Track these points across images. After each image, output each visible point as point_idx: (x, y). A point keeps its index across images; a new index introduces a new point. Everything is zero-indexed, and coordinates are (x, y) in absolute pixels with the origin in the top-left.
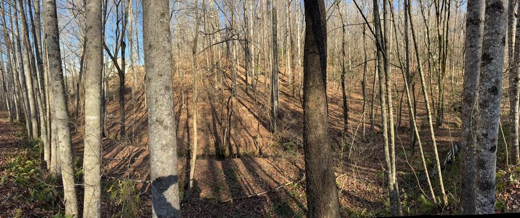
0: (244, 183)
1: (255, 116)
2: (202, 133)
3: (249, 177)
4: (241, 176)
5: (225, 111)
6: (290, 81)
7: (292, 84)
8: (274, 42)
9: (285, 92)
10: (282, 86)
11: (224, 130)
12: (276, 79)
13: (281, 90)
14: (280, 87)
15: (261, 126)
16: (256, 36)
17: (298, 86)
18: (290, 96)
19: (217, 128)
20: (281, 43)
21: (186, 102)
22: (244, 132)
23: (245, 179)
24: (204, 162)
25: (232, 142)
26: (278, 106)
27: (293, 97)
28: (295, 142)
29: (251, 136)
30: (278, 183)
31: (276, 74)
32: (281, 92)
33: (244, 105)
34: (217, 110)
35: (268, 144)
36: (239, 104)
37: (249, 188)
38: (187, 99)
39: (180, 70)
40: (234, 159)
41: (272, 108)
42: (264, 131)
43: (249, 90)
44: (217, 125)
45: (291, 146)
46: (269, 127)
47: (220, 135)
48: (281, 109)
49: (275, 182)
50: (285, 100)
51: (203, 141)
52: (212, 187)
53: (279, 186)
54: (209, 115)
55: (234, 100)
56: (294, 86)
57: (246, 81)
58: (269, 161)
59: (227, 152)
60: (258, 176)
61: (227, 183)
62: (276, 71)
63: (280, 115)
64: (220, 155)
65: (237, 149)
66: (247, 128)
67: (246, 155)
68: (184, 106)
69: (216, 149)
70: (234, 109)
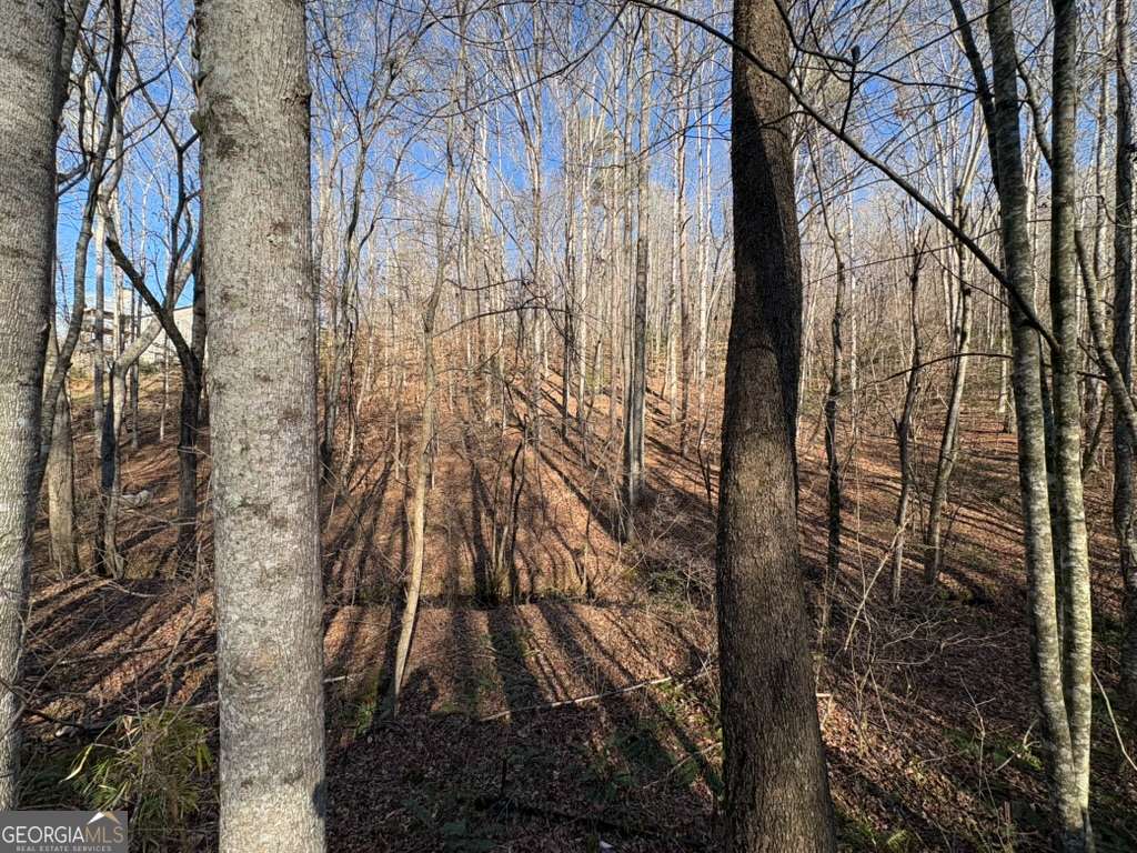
0: (542, 669)
1: (581, 498)
2: (442, 540)
3: (558, 656)
4: (537, 650)
5: (506, 481)
6: (675, 413)
7: (678, 421)
8: (637, 316)
9: (661, 440)
10: (653, 424)
11: (500, 531)
12: (638, 406)
13: (650, 434)
14: (648, 427)
15: (594, 523)
16: (592, 301)
17: (696, 428)
18: (673, 452)
19: (483, 524)
20: (654, 320)
21: (405, 452)
22: (550, 537)
23: (546, 659)
24: (441, 615)
25: (519, 563)
26: (640, 475)
27: (681, 454)
28: (680, 574)
29: (568, 548)
30: (630, 676)
31: (639, 394)
32: (650, 438)
33: (554, 468)
34: (486, 478)
35: (611, 571)
36: (543, 466)
37: (554, 682)
40: (522, 607)
41: (626, 479)
42: (601, 539)
43: (570, 429)
44: (483, 516)
45: (672, 582)
46: (616, 529)
47: (491, 544)
48: (646, 484)
49: (625, 671)
50: (657, 460)
51: (445, 558)
52: (458, 681)
53: (634, 683)
54: (464, 489)
55: (529, 454)
56: (684, 426)
57: (562, 408)
58: (610, 616)
59: (505, 587)
60: (579, 652)
61: (499, 670)
62: (638, 389)
63: (645, 500)
64: (486, 597)
65: (532, 580)
66: (559, 528)
67: (553, 597)
68: (398, 465)
69: (476, 580)
70: (528, 477)
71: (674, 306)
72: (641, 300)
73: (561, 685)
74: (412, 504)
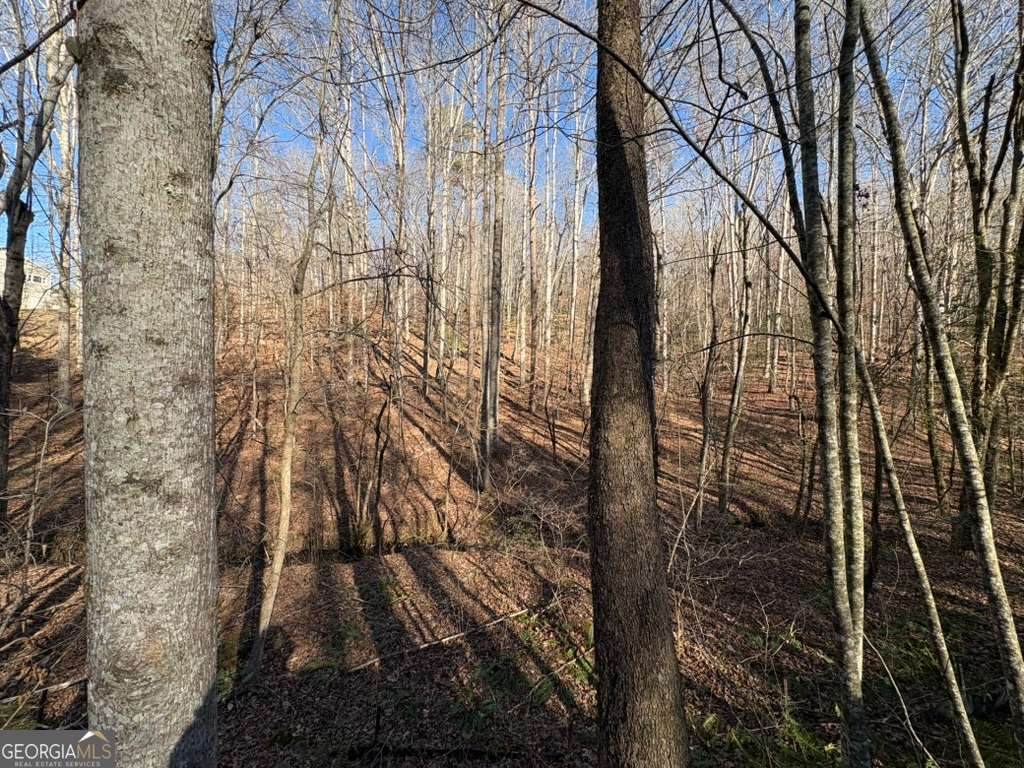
0: (409, 614)
1: (441, 452)
2: (304, 496)
3: (423, 600)
4: (403, 597)
5: (371, 438)
6: (524, 375)
7: (527, 381)
8: (494, 288)
9: (512, 399)
10: (506, 385)
11: (365, 486)
12: (494, 369)
13: (503, 394)
14: (502, 387)
15: (454, 475)
16: (452, 273)
17: (542, 388)
18: (523, 410)
19: (346, 479)
20: (507, 291)
21: (262, 411)
22: (413, 488)
23: (413, 605)
24: (304, 571)
25: (384, 516)
26: (495, 430)
27: (529, 411)
28: (535, 516)
29: (430, 499)
30: (491, 612)
31: (495, 358)
32: (503, 397)
33: (416, 424)
34: (349, 435)
35: (470, 518)
36: (405, 423)
37: (422, 626)
38: (267, 404)
39: (251, 327)
40: (388, 557)
41: (483, 433)
42: (460, 489)
43: (431, 391)
44: (346, 471)
45: (527, 525)
46: (475, 480)
47: (355, 500)
48: (500, 438)
49: (486, 608)
50: (509, 416)
51: (307, 515)
52: (324, 635)
53: (495, 618)
54: (326, 446)
55: (393, 412)
56: (532, 386)
57: (423, 369)
59: (370, 539)
60: (445, 595)
61: (366, 619)
62: (493, 353)
63: (499, 453)
64: (349, 548)
65: (396, 532)
66: (421, 480)
67: (416, 544)
68: (256, 422)
69: (340, 534)
70: (392, 434)
71: (524, 282)
72: (497, 275)
73: (428, 627)
74: (272, 463)
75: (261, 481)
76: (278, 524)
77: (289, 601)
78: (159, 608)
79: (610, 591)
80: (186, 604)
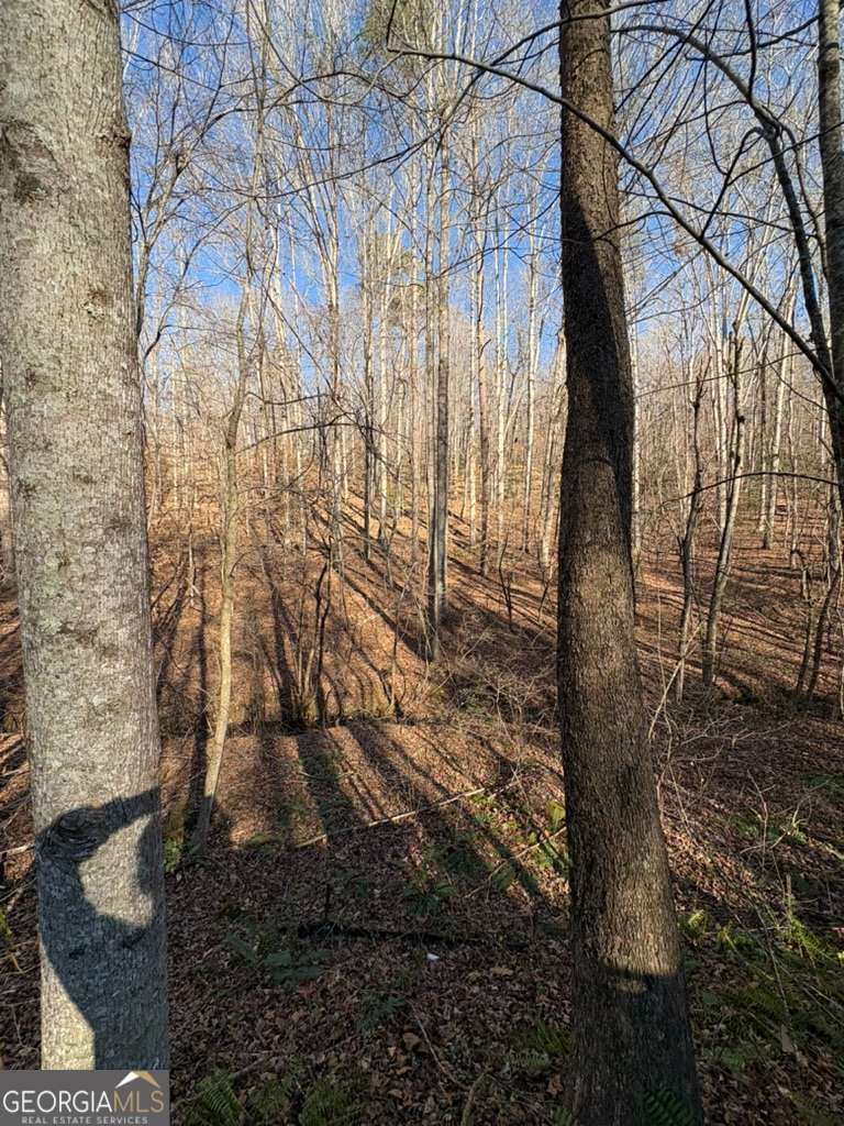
0: (356, 790)
1: (386, 619)
2: (245, 666)
3: (371, 776)
4: (350, 772)
5: (311, 605)
6: (474, 534)
7: (478, 541)
8: (440, 438)
9: (462, 561)
10: (455, 546)
11: (306, 655)
12: (441, 528)
13: (453, 556)
14: (450, 547)
15: (400, 644)
17: (495, 548)
18: (476, 573)
19: (287, 648)
20: (454, 441)
21: (199, 578)
22: (356, 658)
23: (360, 780)
24: (249, 742)
25: (327, 687)
26: (443, 595)
27: (481, 574)
28: (490, 688)
29: (376, 670)
30: (444, 790)
31: (443, 515)
32: (452, 559)
33: (358, 590)
34: (288, 601)
35: (418, 690)
36: (347, 589)
37: (370, 803)
38: (203, 570)
39: (185, 489)
40: (332, 730)
41: (431, 598)
42: (407, 659)
43: (372, 552)
44: (287, 640)
45: (482, 698)
46: (423, 649)
47: (296, 669)
48: (450, 604)
49: (438, 786)
50: (459, 580)
51: (248, 685)
52: (270, 809)
53: (448, 797)
54: (265, 614)
55: (333, 577)
56: (484, 546)
57: (364, 530)
58: (421, 734)
59: (313, 712)
60: (393, 771)
61: (313, 794)
62: (440, 511)
63: (449, 619)
64: (292, 721)
65: (340, 704)
66: (365, 650)
67: (362, 718)
68: (193, 589)
69: (283, 705)
70: (334, 603)
71: (473, 430)
72: (443, 423)
73: (377, 804)
74: (210, 631)
75: (201, 651)
76: (219, 694)
77: (234, 774)
78: (100, 767)
79: (585, 767)
80: (127, 763)
